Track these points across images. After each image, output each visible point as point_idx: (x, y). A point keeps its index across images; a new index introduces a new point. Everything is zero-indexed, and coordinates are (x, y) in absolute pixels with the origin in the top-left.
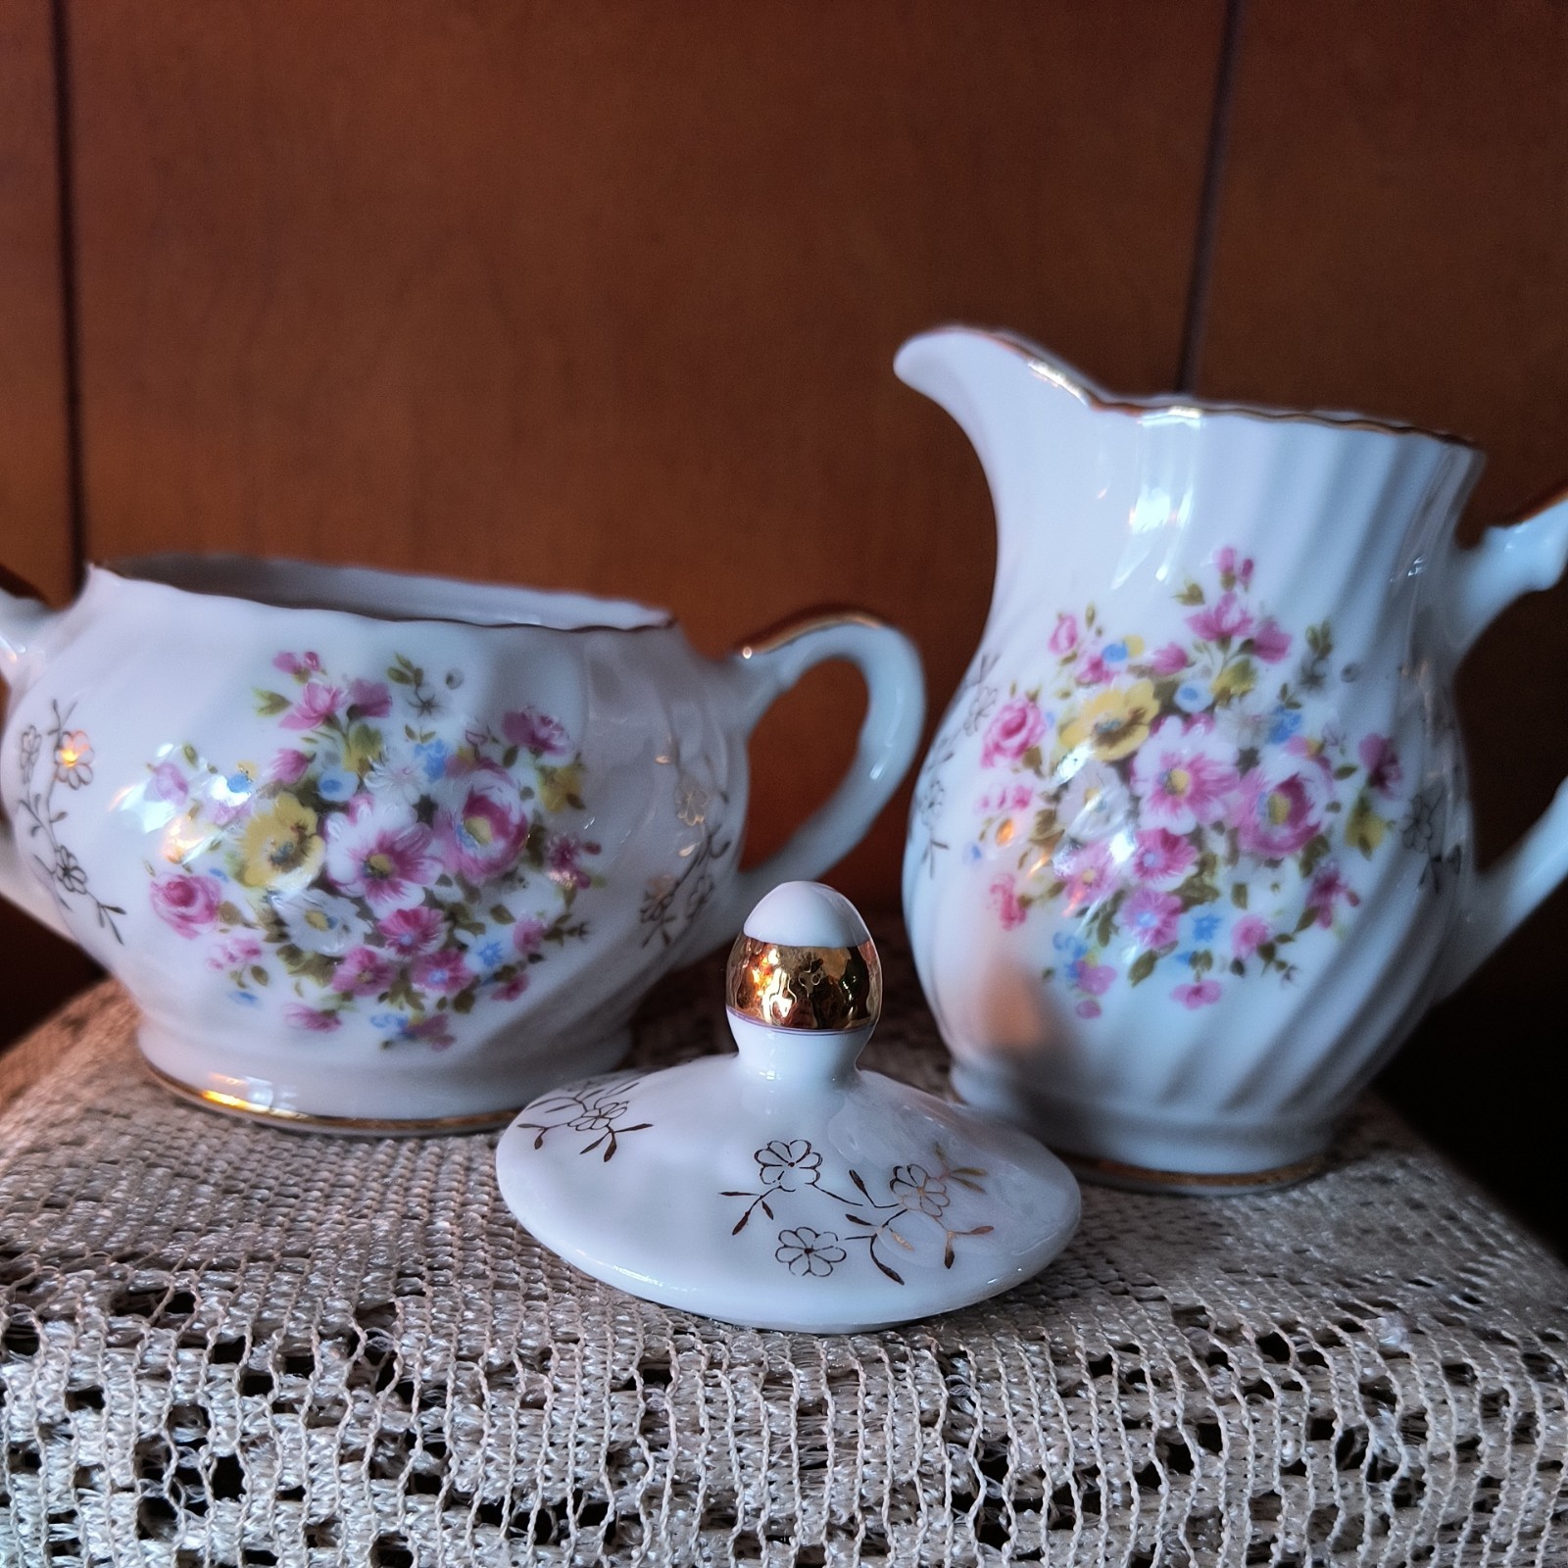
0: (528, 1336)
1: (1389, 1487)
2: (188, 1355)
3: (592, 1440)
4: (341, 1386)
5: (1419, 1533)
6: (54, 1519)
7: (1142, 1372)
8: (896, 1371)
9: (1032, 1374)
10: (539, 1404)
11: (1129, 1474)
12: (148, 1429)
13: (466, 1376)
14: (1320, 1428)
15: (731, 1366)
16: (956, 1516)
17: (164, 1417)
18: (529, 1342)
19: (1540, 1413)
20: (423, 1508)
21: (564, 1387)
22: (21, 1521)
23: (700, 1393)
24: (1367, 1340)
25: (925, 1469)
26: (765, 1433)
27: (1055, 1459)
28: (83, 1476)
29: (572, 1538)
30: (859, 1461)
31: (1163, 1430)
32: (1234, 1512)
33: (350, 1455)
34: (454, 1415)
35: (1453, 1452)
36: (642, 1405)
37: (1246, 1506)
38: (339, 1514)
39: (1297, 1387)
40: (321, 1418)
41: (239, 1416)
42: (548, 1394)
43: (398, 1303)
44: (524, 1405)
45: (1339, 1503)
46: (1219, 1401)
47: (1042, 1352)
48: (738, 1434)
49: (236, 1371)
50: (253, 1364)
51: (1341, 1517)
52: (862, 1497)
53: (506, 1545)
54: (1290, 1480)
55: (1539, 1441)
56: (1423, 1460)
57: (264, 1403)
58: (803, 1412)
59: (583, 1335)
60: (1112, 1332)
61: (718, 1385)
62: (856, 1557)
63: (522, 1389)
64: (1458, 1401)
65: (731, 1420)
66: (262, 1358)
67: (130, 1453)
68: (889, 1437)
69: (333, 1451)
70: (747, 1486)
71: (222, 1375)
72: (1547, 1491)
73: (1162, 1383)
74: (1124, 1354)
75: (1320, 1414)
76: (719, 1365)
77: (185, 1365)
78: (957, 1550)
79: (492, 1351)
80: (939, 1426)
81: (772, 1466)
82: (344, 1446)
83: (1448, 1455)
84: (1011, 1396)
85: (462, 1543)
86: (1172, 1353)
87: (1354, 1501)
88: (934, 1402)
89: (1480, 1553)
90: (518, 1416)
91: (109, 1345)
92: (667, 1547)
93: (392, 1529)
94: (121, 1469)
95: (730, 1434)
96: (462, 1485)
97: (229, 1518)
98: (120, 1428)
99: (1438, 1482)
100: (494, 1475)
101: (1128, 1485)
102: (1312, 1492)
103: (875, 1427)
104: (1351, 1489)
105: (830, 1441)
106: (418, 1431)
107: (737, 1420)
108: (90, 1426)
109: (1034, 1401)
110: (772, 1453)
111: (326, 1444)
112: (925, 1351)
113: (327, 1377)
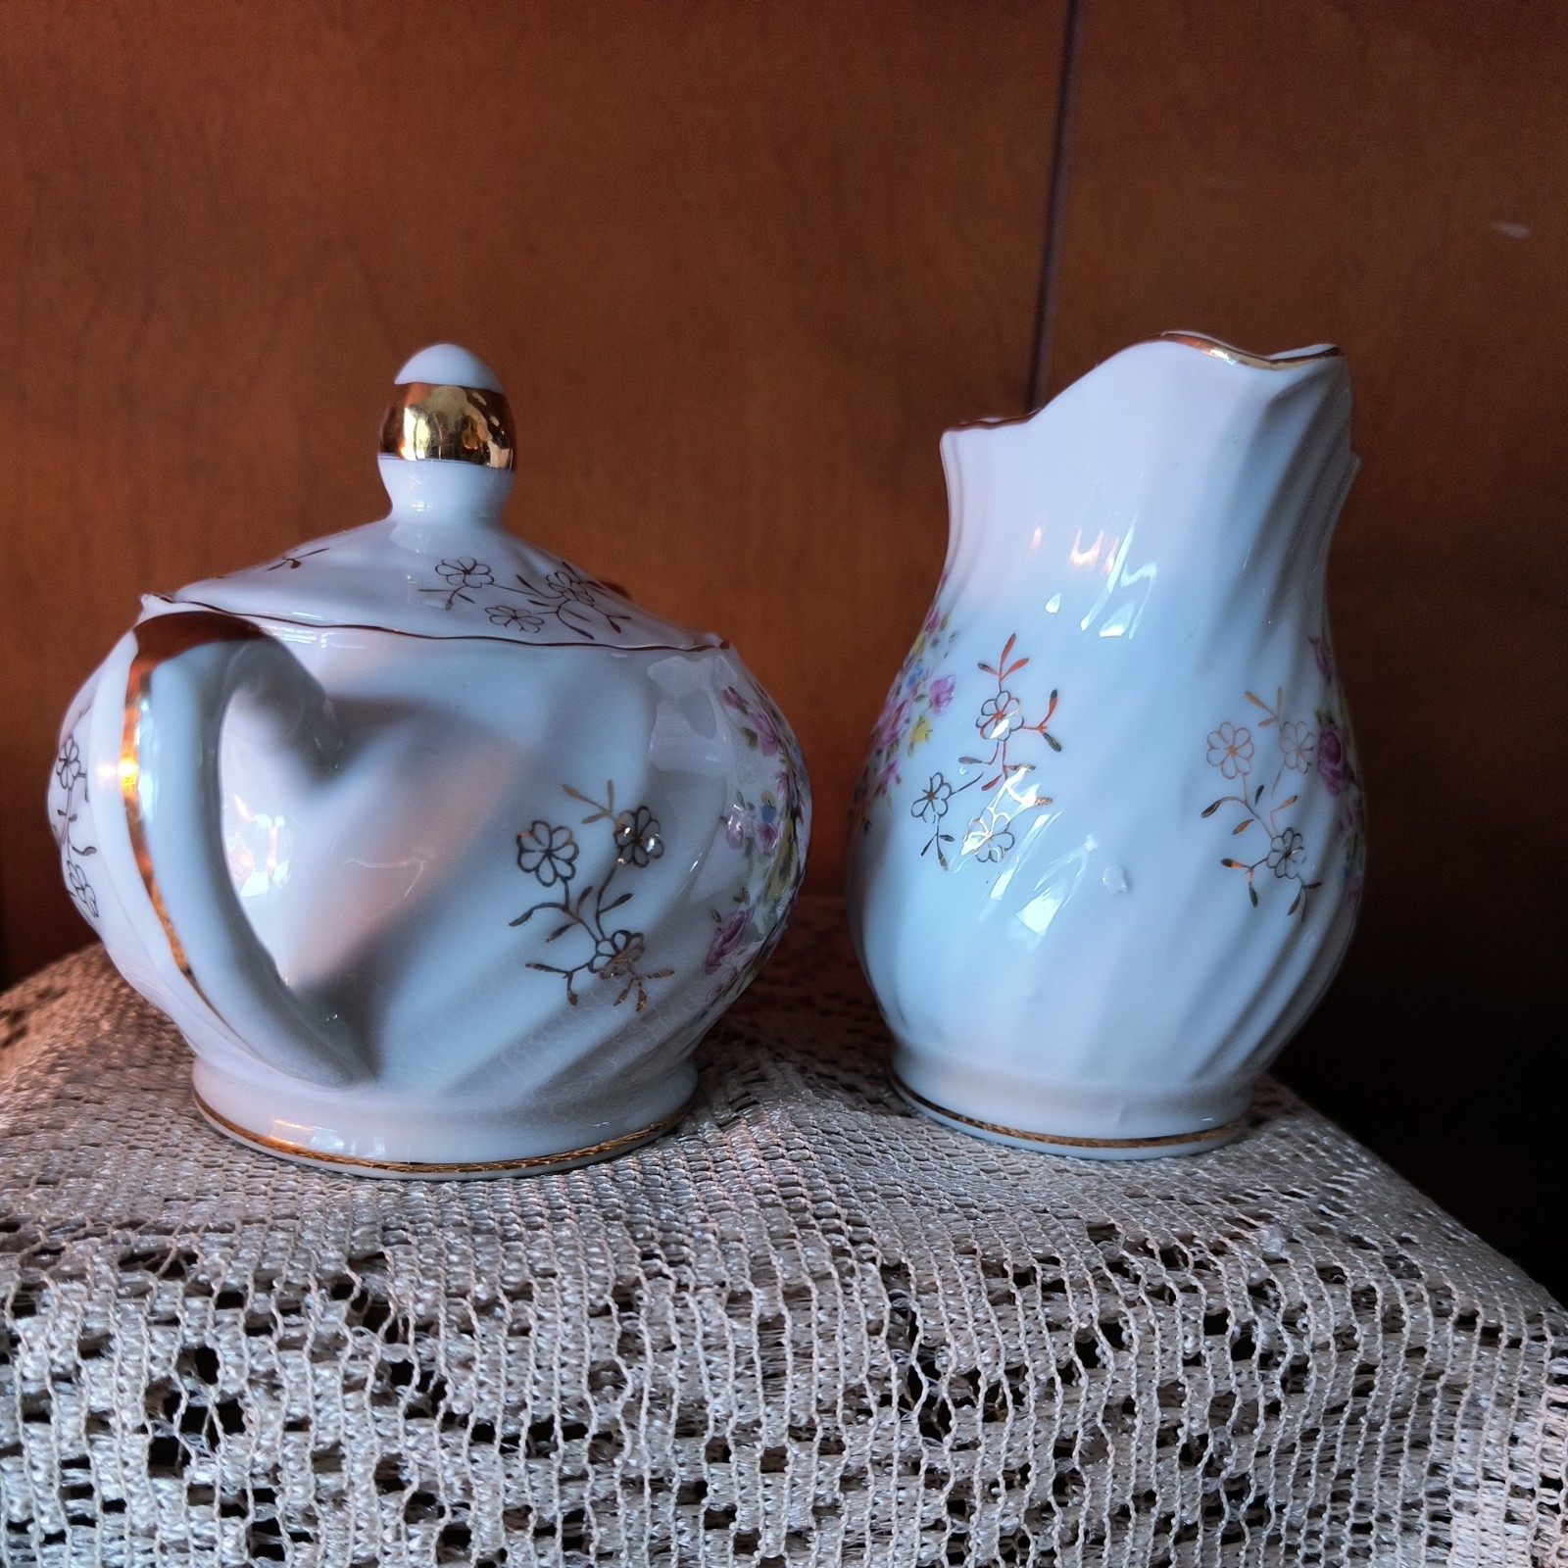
0: (510, 1273)
1: (1277, 1375)
2: (196, 1303)
3: (574, 1362)
4: (341, 1323)
5: (1307, 1417)
6: (67, 1464)
7: (1062, 1282)
8: (846, 1286)
9: (965, 1286)
10: (525, 1331)
11: (1053, 1369)
12: (159, 1373)
13: (457, 1310)
14: (1215, 1324)
15: (697, 1288)
16: (902, 1414)
17: (174, 1359)
18: (511, 1279)
19: (1403, 1305)
20: (422, 1431)
21: (547, 1315)
22: (35, 1468)
23: (671, 1314)
24: (1252, 1248)
25: (874, 1372)
26: (731, 1348)
27: (988, 1360)
28: (98, 1422)
29: (561, 1451)
30: (815, 1369)
31: (1080, 1332)
32: (1144, 1400)
33: (352, 1385)
34: (445, 1346)
35: (1332, 1341)
36: (618, 1328)
37: (1155, 1394)
38: (343, 1440)
39: (1195, 1289)
40: (327, 1350)
41: (247, 1355)
42: (533, 1322)
43: (387, 1251)
44: (511, 1333)
45: (1236, 1390)
46: (1130, 1304)
47: (974, 1266)
48: (707, 1348)
49: (241, 1316)
50: (258, 1308)
51: (1238, 1402)
52: (819, 1401)
53: (500, 1459)
54: (1191, 1369)
55: (1405, 1330)
56: (1306, 1349)
57: (271, 1342)
58: (764, 1326)
59: (559, 1270)
60: (1036, 1246)
61: (686, 1306)
62: (815, 1456)
63: (509, 1319)
64: (1333, 1296)
65: (699, 1336)
66: (258, 1302)
67: (141, 1397)
68: (840, 1345)
69: (338, 1382)
70: (716, 1395)
71: (227, 1319)
72: (1413, 1375)
73: (1081, 1286)
74: (1046, 1266)
75: (1216, 1311)
76: (685, 1287)
77: (193, 1312)
78: (904, 1444)
79: (479, 1288)
80: (884, 1334)
81: (738, 1376)
82: (347, 1377)
83: (1327, 1345)
84: (947, 1306)
85: (459, 1460)
86: (1087, 1263)
87: (1247, 1387)
88: (878, 1313)
89: (1359, 1432)
90: (506, 1342)
91: (120, 1296)
92: (646, 1454)
93: (394, 1451)
94: (129, 1413)
95: (700, 1349)
96: (458, 1408)
97: (238, 1451)
98: (132, 1372)
99: (1321, 1369)
100: (486, 1397)
101: (1052, 1379)
102: (1211, 1380)
103: (828, 1336)
104: (1244, 1377)
105: (788, 1350)
106: (415, 1361)
107: (706, 1335)
108: (103, 1372)
109: (968, 1309)
110: (737, 1364)
111: (330, 1376)
112: (870, 1266)
113: (328, 1316)
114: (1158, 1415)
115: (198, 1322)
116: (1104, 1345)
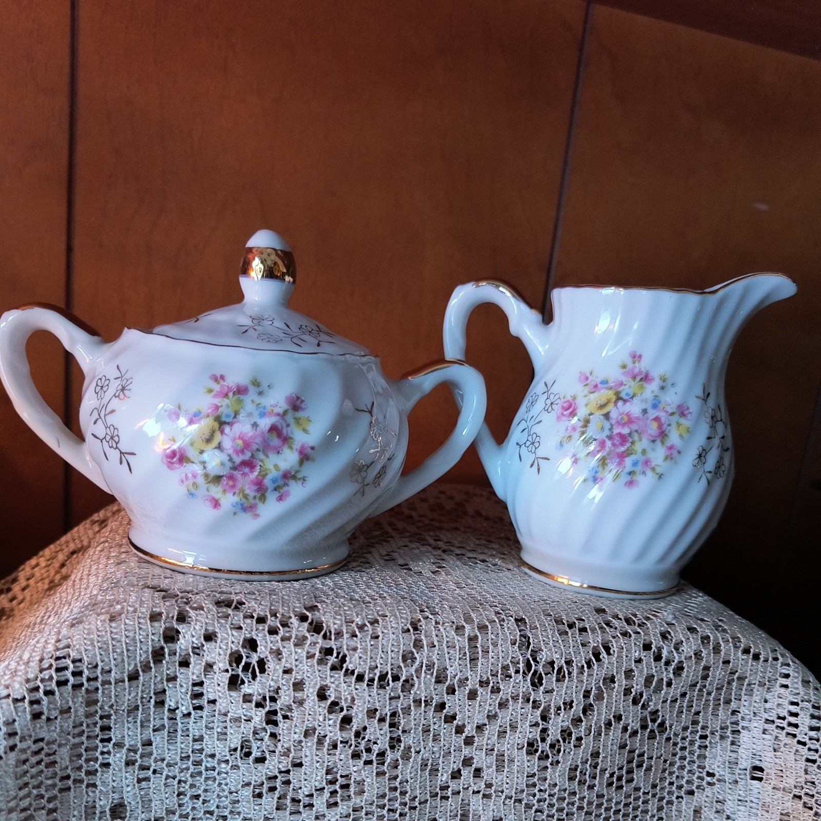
0: (369, 615)
1: (671, 669)
2: (248, 621)
3: (396, 650)
4: (305, 631)
5: (682, 687)
6: (194, 685)
7: (586, 628)
8: (501, 625)
9: (548, 629)
10: (377, 637)
11: (583, 662)
12: (235, 648)
13: (350, 628)
14: (647, 647)
15: (443, 624)
16: (524, 677)
17: (241, 643)
18: (370, 617)
19: (721, 643)
20: (336, 676)
21: (385, 631)
22: (181, 686)
23: (434, 633)
24: (660, 619)
25: (513, 660)
26: (457, 647)
27: (558, 657)
28: (209, 666)
29: (391, 686)
30: (490, 657)
31: (594, 648)
32: (619, 676)
33: (310, 656)
34: (346, 642)
35: (693, 656)
36: (413, 638)
37: (623, 674)
38: (305, 678)
39: (639, 633)
40: (300, 642)
41: (269, 642)
42: (380, 634)
43: (319, 605)
44: (372, 638)
45: (655, 674)
46: (614, 637)
47: (551, 620)
48: (448, 647)
49: (266, 627)
50: (272, 624)
51: (656, 679)
52: (491, 670)
53: (367, 689)
54: (638, 664)
55: (722, 653)
56: (683, 659)
57: (278, 638)
58: (470, 639)
59: (388, 614)
60: (575, 614)
61: (439, 630)
62: (489, 693)
63: (371, 632)
64: (693, 638)
65: (445, 642)
66: (271, 621)
67: (227, 658)
68: (500, 648)
69: (305, 654)
70: (451, 666)
71: (261, 628)
72: (725, 672)
73: (593, 630)
74: (579, 622)
75: (647, 642)
76: (439, 623)
77: (248, 624)
78: (524, 690)
79: (358, 619)
80: (517, 645)
81: (460, 659)
82: (308, 653)
83: (691, 657)
84: (542, 635)
85: (350, 688)
86: (596, 621)
87: (659, 673)
88: (515, 636)
89: (703, 696)
90: (370, 641)
91: (218, 617)
92: (423, 689)
93: (325, 683)
94: (222, 663)
95: (445, 648)
96: (351, 667)
97: (264, 680)
98: (224, 647)
99: (688, 667)
100: (362, 663)
101: (583, 666)
102: (645, 669)
103: (495, 645)
104: (658, 668)
105: (480, 649)
106: (334, 647)
107: (447, 642)
108: (213, 647)
109: (550, 637)
110: (460, 654)
111: (302, 652)
112: (510, 618)
113: (298, 628)
114: (624, 682)
115: (251, 629)
116: (604, 654)
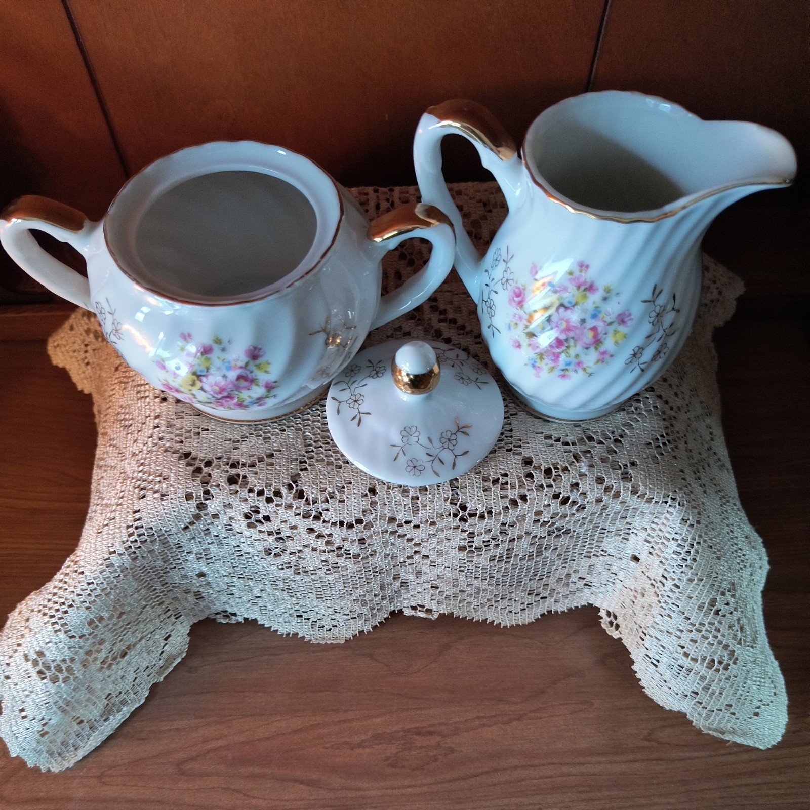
0: (338, 483)
1: (574, 508)
2: (251, 495)
3: (357, 509)
4: (292, 500)
5: (584, 515)
7: (508, 483)
10: (343, 501)
11: (501, 508)
12: (245, 511)
13: (323, 495)
14: (556, 496)
15: (393, 488)
16: (454, 519)
17: (249, 509)
18: (339, 485)
19: (622, 490)
20: (317, 523)
21: (349, 497)
22: (218, 526)
23: (385, 496)
24: (576, 470)
25: (445, 510)
26: (403, 504)
27: (481, 506)
28: (232, 519)
29: (356, 528)
30: (428, 509)
31: (511, 498)
32: (530, 514)
33: (297, 514)
34: (321, 506)
35: (595, 500)
36: (370, 500)
37: (533, 513)
38: (297, 524)
39: (552, 485)
40: (289, 507)
41: (267, 507)
42: (345, 498)
43: (301, 473)
44: (340, 502)
45: (560, 512)
46: (528, 490)
47: (480, 478)
48: (396, 505)
49: (264, 498)
50: (268, 495)
51: (560, 514)
52: (429, 516)
53: (339, 529)
54: (546, 508)
55: (620, 497)
56: (585, 503)
57: (273, 505)
58: (412, 498)
59: (353, 481)
61: (390, 493)
62: (429, 526)
63: (338, 498)
64: (598, 488)
65: (394, 502)
66: (268, 493)
67: (242, 515)
68: (436, 504)
69: (293, 514)
70: (399, 515)
72: (622, 506)
73: (513, 487)
74: (503, 478)
75: (557, 493)
76: (390, 489)
78: (454, 524)
79: (329, 488)
80: (449, 501)
81: (405, 511)
82: (295, 513)
83: (593, 501)
84: (469, 492)
85: (328, 529)
86: (517, 476)
87: (564, 511)
88: (448, 495)
91: (231, 494)
92: (380, 527)
93: (310, 527)
94: (240, 518)
95: (394, 505)
96: (327, 519)
97: (269, 525)
98: (238, 511)
99: (590, 506)
100: (334, 517)
101: (500, 511)
102: (552, 510)
103: (432, 501)
104: (563, 509)
105: (420, 505)
107: (396, 501)
108: (230, 511)
109: (476, 493)
110: (405, 508)
111: (290, 513)
113: (288, 497)
114: (534, 517)
115: (253, 499)
